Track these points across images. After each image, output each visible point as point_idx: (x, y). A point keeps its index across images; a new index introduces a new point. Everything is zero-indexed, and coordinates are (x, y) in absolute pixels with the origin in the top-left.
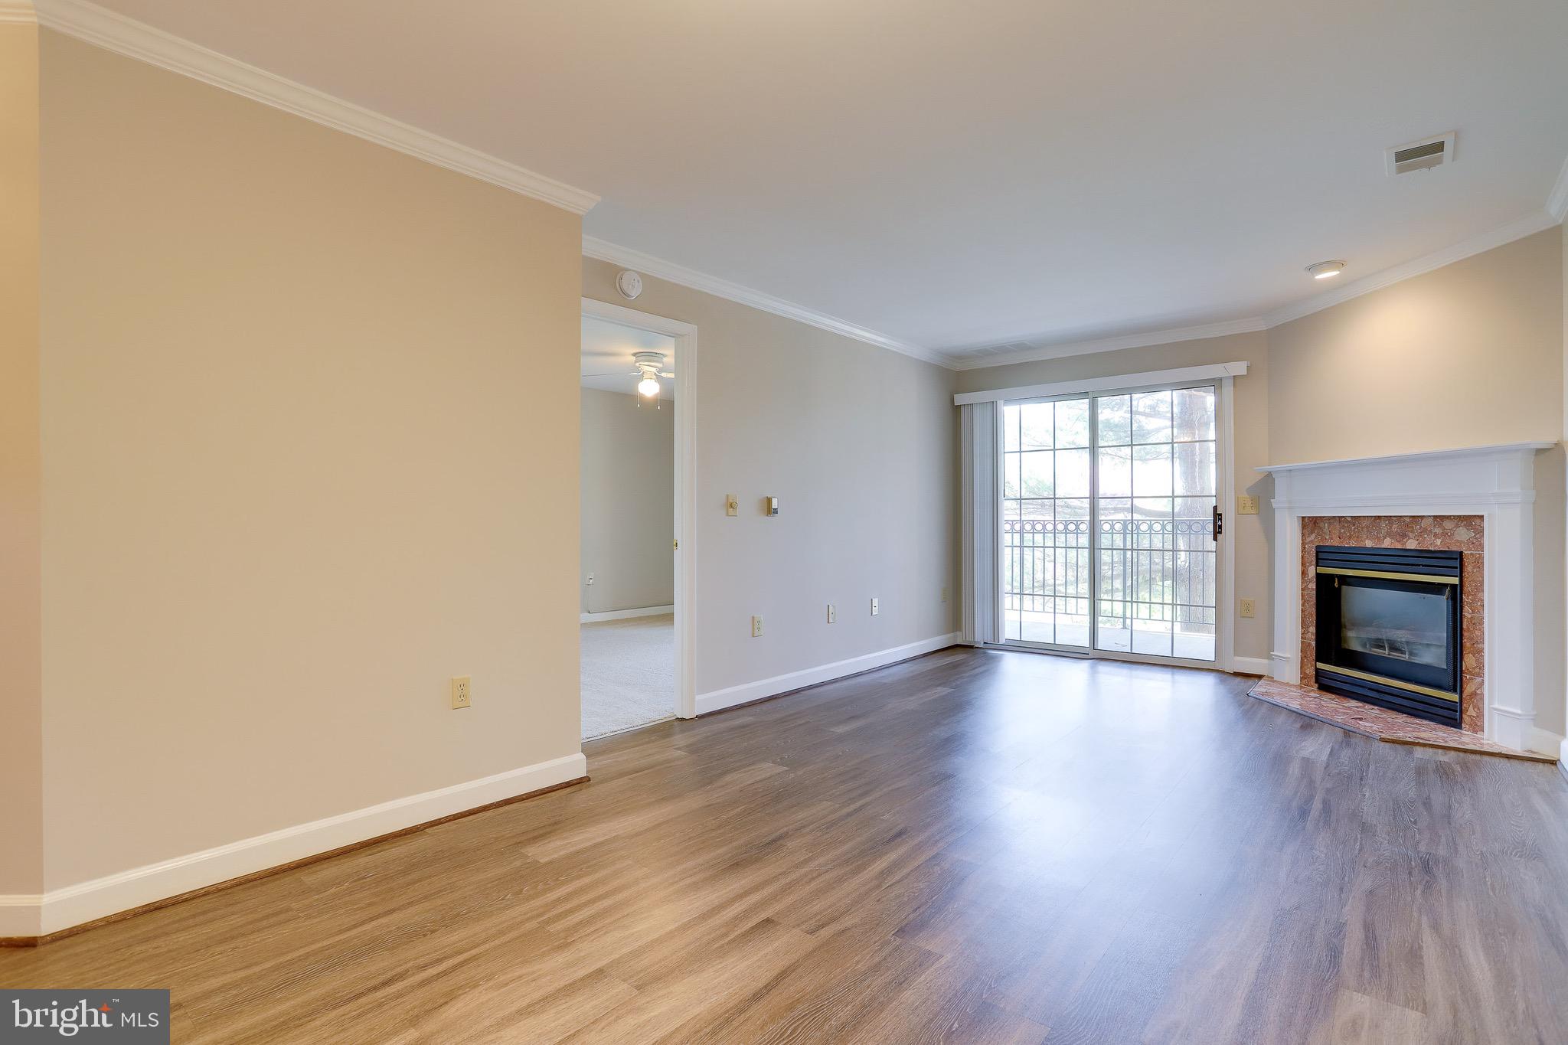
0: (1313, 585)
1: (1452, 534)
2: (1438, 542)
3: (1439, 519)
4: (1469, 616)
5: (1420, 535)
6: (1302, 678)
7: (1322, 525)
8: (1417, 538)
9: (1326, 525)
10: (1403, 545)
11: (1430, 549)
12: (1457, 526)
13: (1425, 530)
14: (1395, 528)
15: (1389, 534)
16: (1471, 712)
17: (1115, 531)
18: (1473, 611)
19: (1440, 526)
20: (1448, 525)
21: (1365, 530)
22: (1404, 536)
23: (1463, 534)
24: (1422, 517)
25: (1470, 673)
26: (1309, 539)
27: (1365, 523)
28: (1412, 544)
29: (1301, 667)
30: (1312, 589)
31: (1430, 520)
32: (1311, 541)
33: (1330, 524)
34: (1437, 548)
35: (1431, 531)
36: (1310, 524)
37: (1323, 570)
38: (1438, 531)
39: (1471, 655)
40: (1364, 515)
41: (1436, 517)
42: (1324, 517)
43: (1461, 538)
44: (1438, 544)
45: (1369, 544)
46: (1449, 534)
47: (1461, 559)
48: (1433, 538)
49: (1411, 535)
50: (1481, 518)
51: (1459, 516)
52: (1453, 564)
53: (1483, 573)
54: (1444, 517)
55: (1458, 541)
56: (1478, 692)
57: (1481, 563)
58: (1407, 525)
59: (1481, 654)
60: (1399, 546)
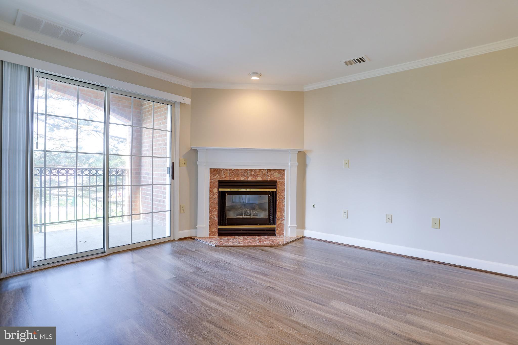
0: (217, 196)
2: (269, 178)
3: (269, 170)
4: (279, 200)
5: (263, 175)
6: (210, 234)
7: (220, 172)
8: (261, 177)
9: (223, 172)
10: (256, 179)
11: (266, 180)
12: (275, 173)
13: (264, 174)
14: (253, 173)
15: (251, 175)
16: (279, 229)
17: (91, 174)
18: (280, 199)
19: (270, 173)
20: (272, 172)
21: (241, 174)
22: (257, 176)
23: (277, 175)
24: (263, 170)
25: (279, 218)
26: (213, 178)
27: (241, 171)
28: (259, 179)
29: (210, 229)
30: (216, 198)
31: (267, 170)
32: (215, 178)
33: (224, 172)
34: (268, 180)
35: (266, 174)
36: (214, 172)
37: (220, 190)
38: (269, 174)
39: (279, 212)
40: (242, 168)
41: (268, 170)
42: (222, 169)
43: (276, 177)
44: (269, 179)
45: (242, 179)
46: (273, 175)
47: (276, 183)
48: (267, 177)
49: (259, 175)
50: (284, 170)
51: (276, 170)
52: (274, 184)
53: (284, 187)
54: (271, 169)
55: (275, 177)
56: (281, 223)
57: (283, 184)
58: (258, 172)
59: (282, 211)
60: (254, 179)
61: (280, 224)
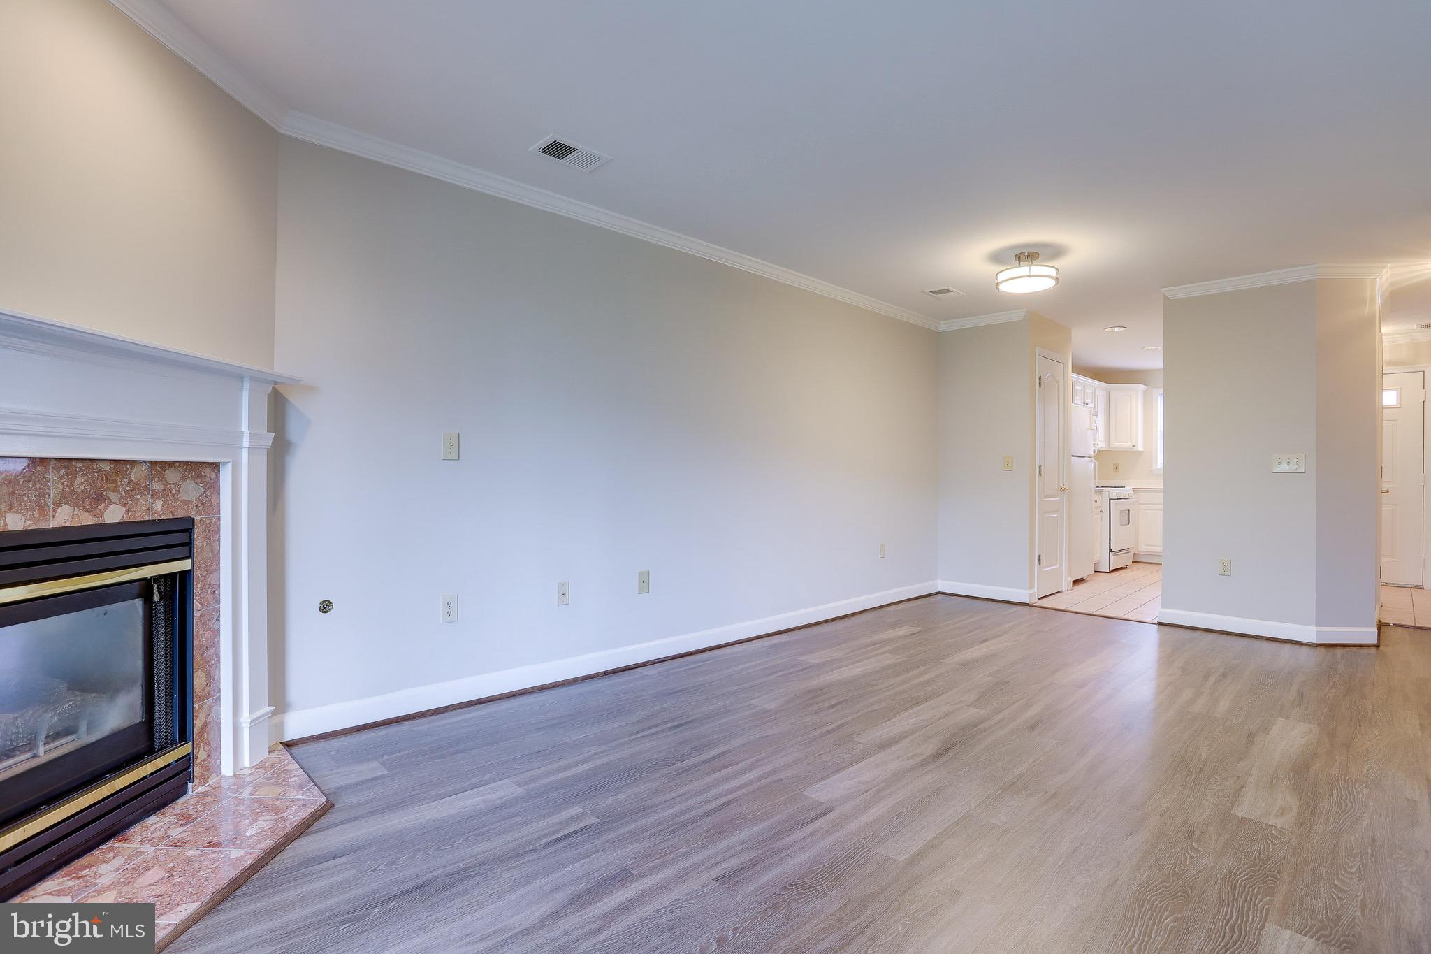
1: (178, 492)
2: (158, 505)
3: (158, 467)
5: (129, 496)
8: (123, 502)
10: (97, 516)
11: (147, 518)
12: (184, 478)
13: (136, 487)
14: (79, 482)
16: (202, 755)
18: (203, 607)
19: (162, 478)
20: (172, 476)
22: (100, 498)
23: (190, 491)
24: (133, 463)
28: (114, 514)
31: (146, 467)
34: (156, 517)
35: (146, 488)
38: (157, 486)
41: (153, 463)
43: (189, 497)
44: (157, 510)
46: (173, 492)
47: (191, 529)
48: (151, 500)
49: (113, 496)
50: (216, 466)
51: (186, 463)
52: (182, 538)
53: (215, 544)
54: (166, 462)
55: (184, 502)
56: (208, 720)
57: (213, 531)
58: (105, 477)
59: (212, 664)
60: (88, 520)
61: (205, 725)
